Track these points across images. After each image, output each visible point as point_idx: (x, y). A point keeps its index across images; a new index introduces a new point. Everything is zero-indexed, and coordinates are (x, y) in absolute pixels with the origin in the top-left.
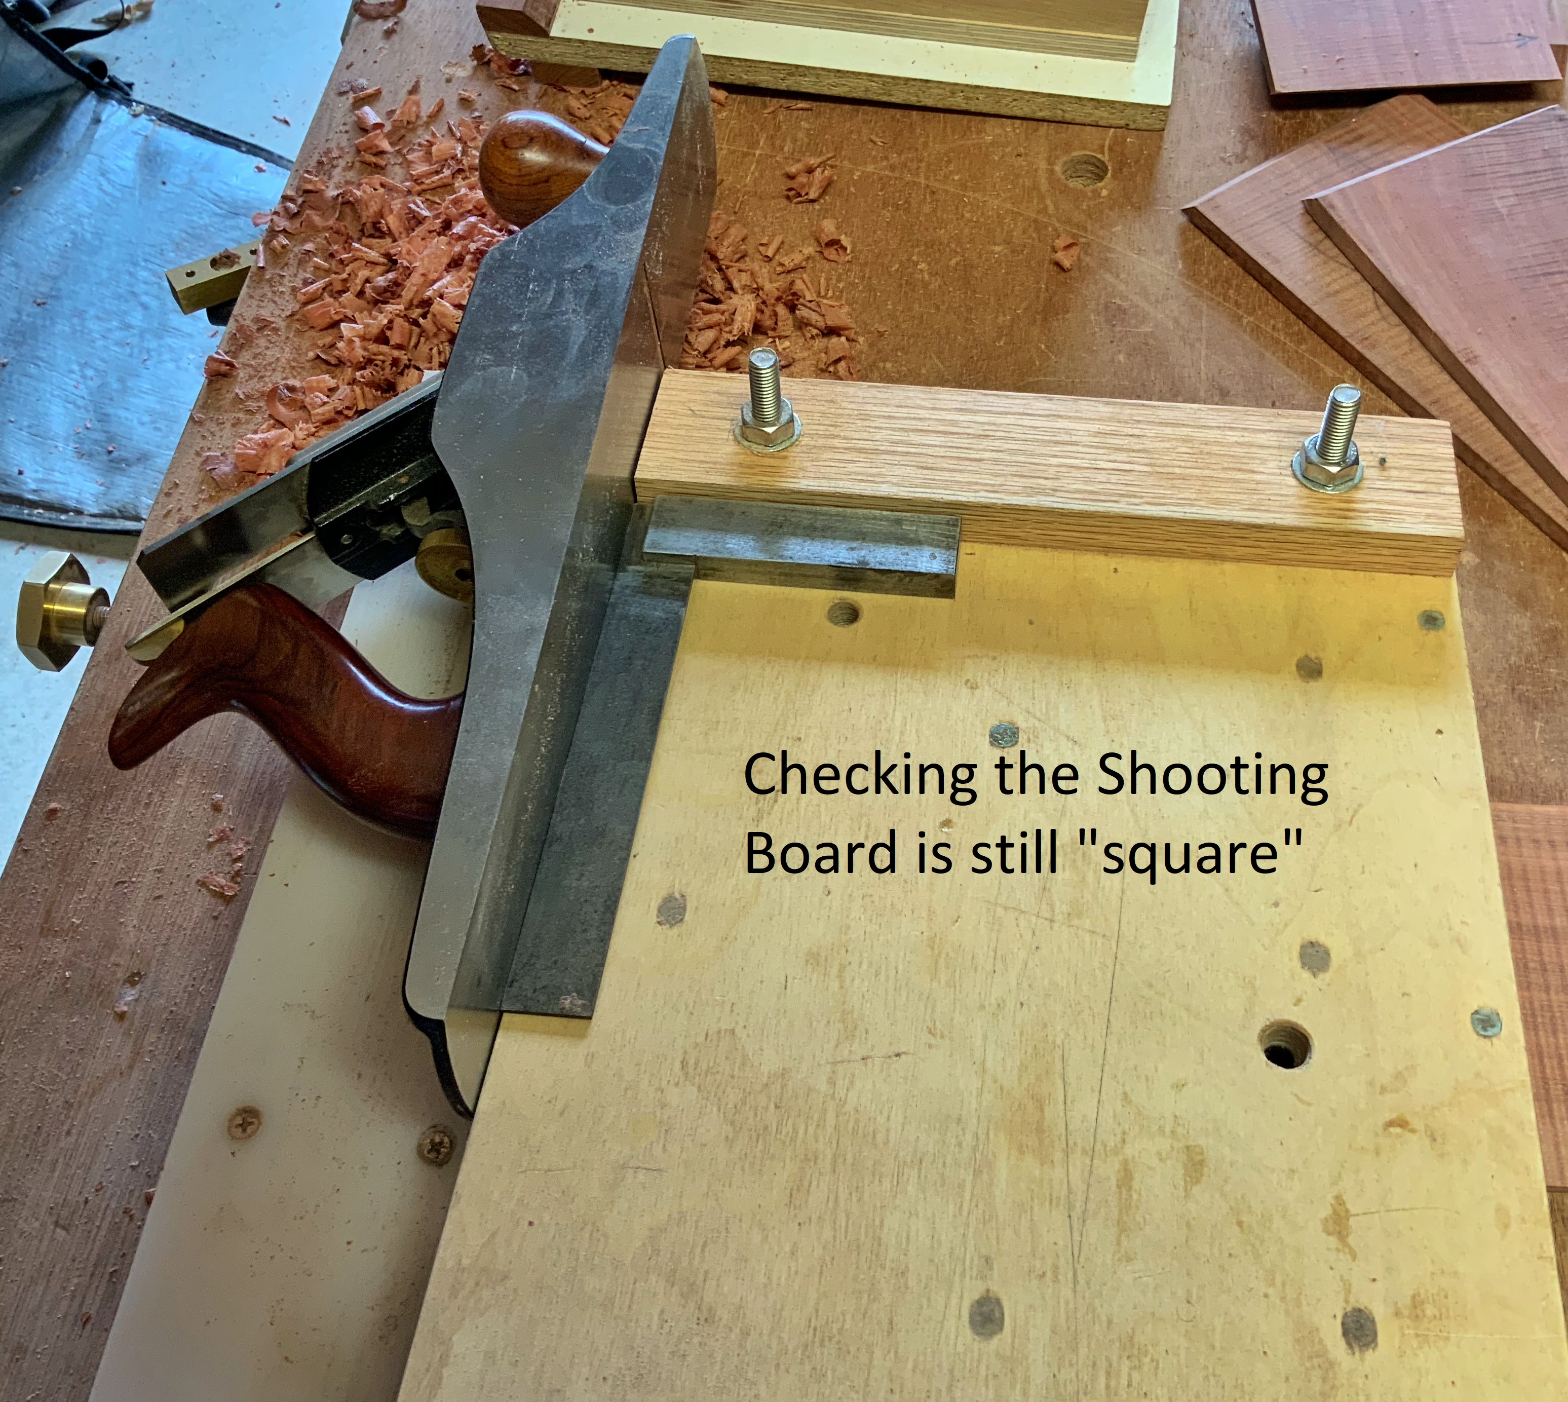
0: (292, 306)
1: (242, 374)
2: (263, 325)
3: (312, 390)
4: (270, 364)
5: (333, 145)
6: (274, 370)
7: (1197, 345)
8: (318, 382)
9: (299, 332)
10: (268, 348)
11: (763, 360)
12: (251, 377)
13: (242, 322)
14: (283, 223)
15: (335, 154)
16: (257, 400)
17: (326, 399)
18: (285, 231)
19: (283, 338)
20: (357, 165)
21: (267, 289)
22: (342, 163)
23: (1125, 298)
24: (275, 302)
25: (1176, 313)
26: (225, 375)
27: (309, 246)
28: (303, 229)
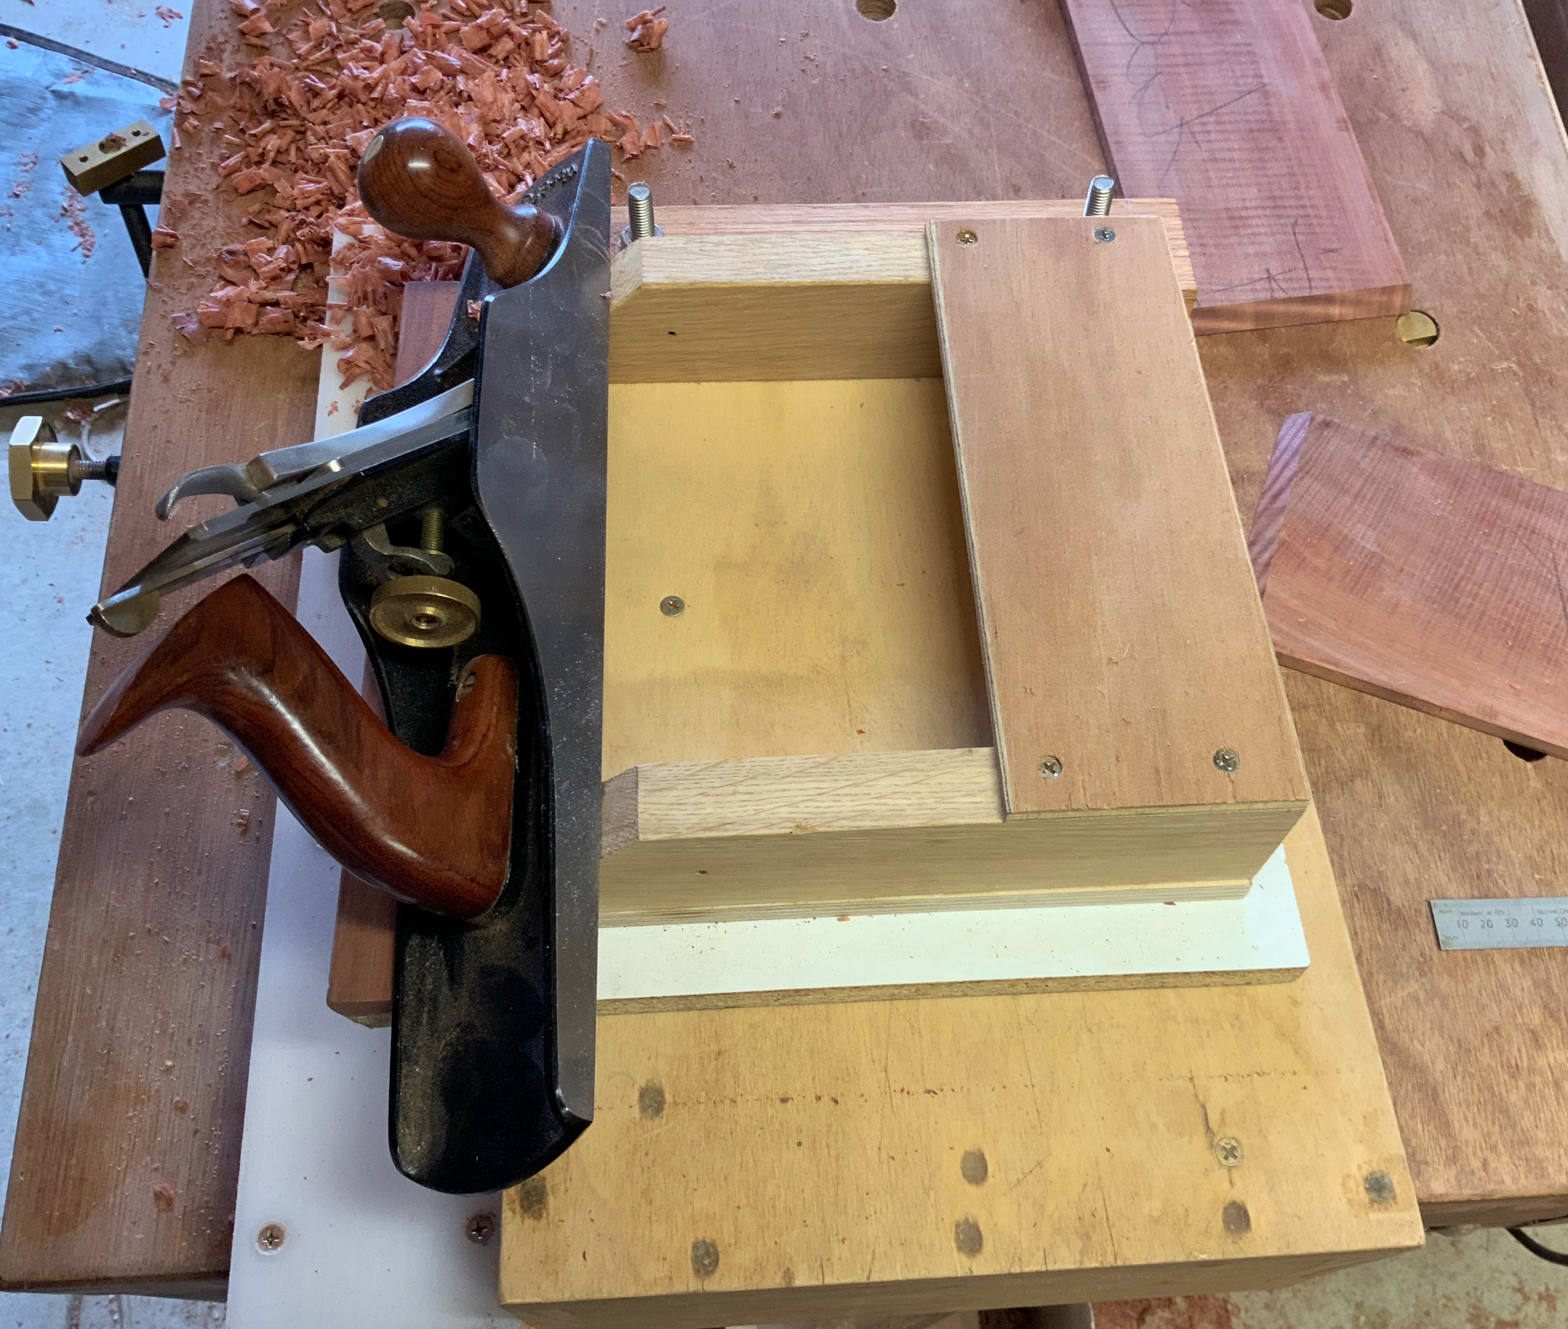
0: (215, 180)
1: (185, 244)
2: (193, 199)
3: (255, 252)
4: (209, 232)
5: (217, 31)
6: (213, 237)
7: (990, 151)
8: (258, 244)
9: (227, 202)
10: (202, 219)
11: (639, 193)
12: (194, 246)
13: (174, 198)
14: (188, 106)
15: (221, 39)
16: (204, 265)
17: (269, 259)
18: (193, 113)
19: (214, 208)
20: (243, 48)
21: (189, 167)
22: (229, 47)
23: (925, 115)
24: (198, 177)
25: (969, 126)
26: (171, 246)
27: (218, 125)
28: (209, 110)
